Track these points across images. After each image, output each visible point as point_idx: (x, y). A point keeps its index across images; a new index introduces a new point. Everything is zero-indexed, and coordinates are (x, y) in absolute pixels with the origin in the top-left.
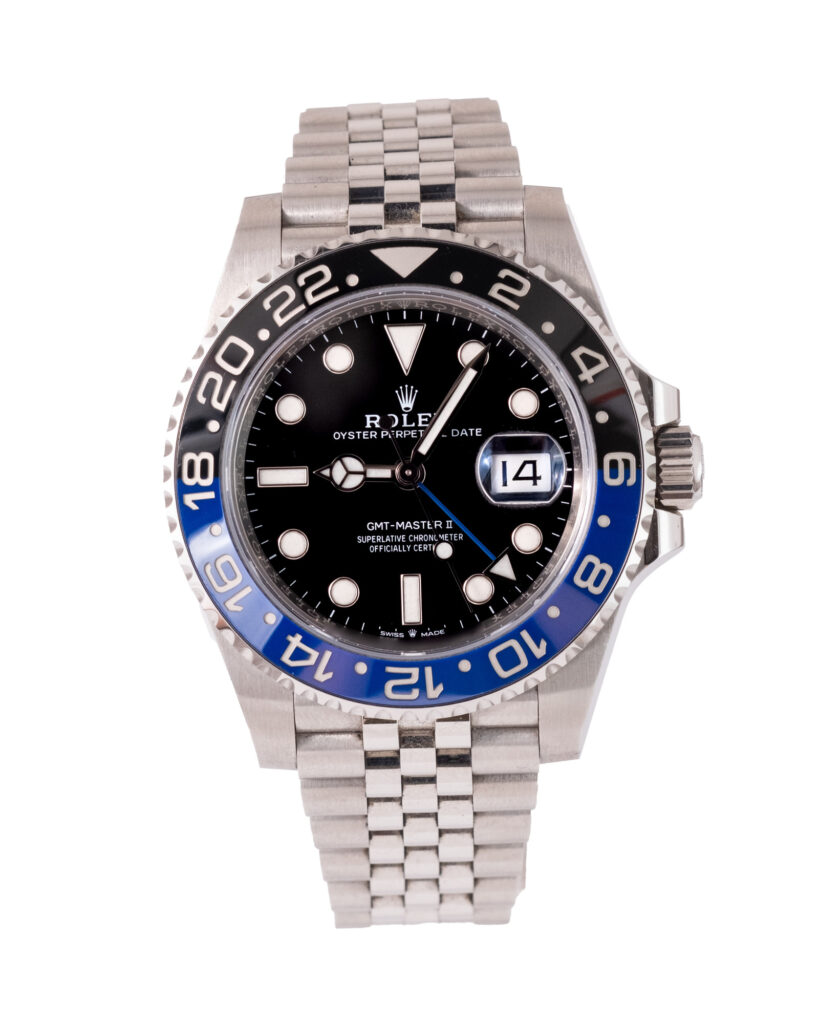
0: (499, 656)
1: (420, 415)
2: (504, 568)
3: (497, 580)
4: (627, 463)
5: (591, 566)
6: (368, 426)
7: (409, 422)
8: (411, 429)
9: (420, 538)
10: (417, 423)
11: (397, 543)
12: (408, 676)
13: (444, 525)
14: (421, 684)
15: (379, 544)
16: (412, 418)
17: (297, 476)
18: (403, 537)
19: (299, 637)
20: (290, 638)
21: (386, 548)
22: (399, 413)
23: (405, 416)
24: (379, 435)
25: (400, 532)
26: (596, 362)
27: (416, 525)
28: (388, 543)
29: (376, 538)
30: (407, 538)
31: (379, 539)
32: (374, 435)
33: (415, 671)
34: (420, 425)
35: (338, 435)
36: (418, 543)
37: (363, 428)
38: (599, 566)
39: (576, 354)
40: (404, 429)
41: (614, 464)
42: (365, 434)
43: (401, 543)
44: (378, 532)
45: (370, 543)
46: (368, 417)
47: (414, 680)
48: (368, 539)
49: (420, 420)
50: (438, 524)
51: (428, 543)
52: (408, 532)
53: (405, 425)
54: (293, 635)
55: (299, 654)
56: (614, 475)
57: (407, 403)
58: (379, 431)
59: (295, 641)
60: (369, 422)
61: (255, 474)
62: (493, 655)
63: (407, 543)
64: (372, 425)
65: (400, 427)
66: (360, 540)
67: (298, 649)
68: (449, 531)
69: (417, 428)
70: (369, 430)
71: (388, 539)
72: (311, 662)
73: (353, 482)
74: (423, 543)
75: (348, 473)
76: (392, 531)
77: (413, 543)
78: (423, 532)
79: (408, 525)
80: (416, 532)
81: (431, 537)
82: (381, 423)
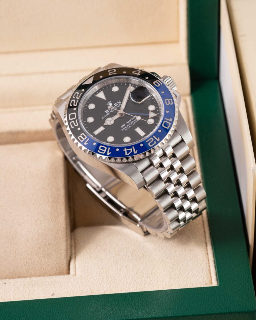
0: (164, 125)
1: (115, 104)
3: (153, 118)
4: (158, 82)
7: (114, 107)
9: (133, 122)
11: (129, 126)
12: (151, 140)
14: (155, 140)
15: (126, 128)
17: (101, 129)
18: (129, 124)
19: (126, 149)
20: (124, 150)
21: (128, 128)
24: (110, 113)
25: (128, 124)
27: (130, 121)
28: (127, 127)
30: (130, 124)
31: (125, 127)
32: (109, 113)
33: (152, 138)
35: (103, 118)
36: (133, 123)
39: (133, 73)
42: (107, 114)
43: (130, 125)
44: (124, 127)
45: (124, 129)
46: (105, 111)
47: (153, 140)
49: (115, 105)
50: (134, 118)
51: (135, 122)
52: (130, 123)
54: (124, 149)
55: (128, 152)
57: (110, 104)
58: (109, 112)
59: (126, 150)
61: (94, 134)
64: (107, 112)
66: (122, 130)
67: (127, 151)
69: (116, 107)
71: (127, 126)
72: (132, 151)
73: (112, 122)
74: (134, 122)
75: (110, 121)
76: (127, 125)
77: (132, 124)
78: (132, 121)
79: (129, 122)
80: (131, 122)
81: (135, 121)
82: (109, 110)
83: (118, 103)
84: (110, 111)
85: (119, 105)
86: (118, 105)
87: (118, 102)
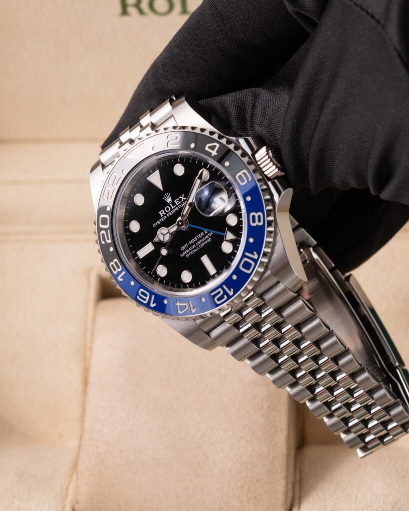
0: (243, 266)
1: (175, 201)
2: (230, 236)
3: (231, 241)
4: (244, 174)
5: (254, 217)
6: (162, 216)
7: (173, 206)
8: (175, 208)
9: (200, 242)
10: (176, 204)
12: (219, 292)
13: (204, 233)
14: (225, 293)
15: (188, 253)
16: (174, 204)
17: (149, 248)
18: (194, 245)
21: (191, 254)
22: (168, 205)
23: (171, 205)
24: (167, 216)
25: (192, 244)
26: (215, 146)
27: (196, 239)
28: (191, 251)
29: (186, 252)
30: (196, 245)
31: (187, 251)
32: (165, 217)
33: (220, 290)
34: (177, 204)
35: (155, 225)
36: (200, 244)
37: (161, 218)
38: (256, 215)
39: (207, 149)
40: (173, 209)
41: (240, 177)
42: (162, 219)
43: (195, 248)
44: (186, 249)
46: (160, 213)
47: (222, 292)
48: (184, 253)
49: (176, 203)
50: (202, 234)
51: (203, 242)
52: (195, 243)
53: (173, 207)
55: (182, 308)
56: (243, 181)
57: (169, 200)
58: (166, 215)
59: (178, 304)
60: (161, 214)
61: (137, 255)
62: (241, 268)
63: (197, 247)
64: (163, 214)
65: (172, 209)
66: (182, 255)
68: (207, 234)
69: (177, 206)
70: (163, 217)
71: (190, 249)
73: (167, 237)
74: (201, 243)
75: (163, 235)
76: (190, 246)
77: (198, 246)
78: (199, 239)
79: (194, 240)
80: (197, 241)
81: (203, 240)
82: (165, 212)
83: (181, 200)
84: (167, 213)
85: (182, 203)
86: (180, 204)
87: (180, 197)
